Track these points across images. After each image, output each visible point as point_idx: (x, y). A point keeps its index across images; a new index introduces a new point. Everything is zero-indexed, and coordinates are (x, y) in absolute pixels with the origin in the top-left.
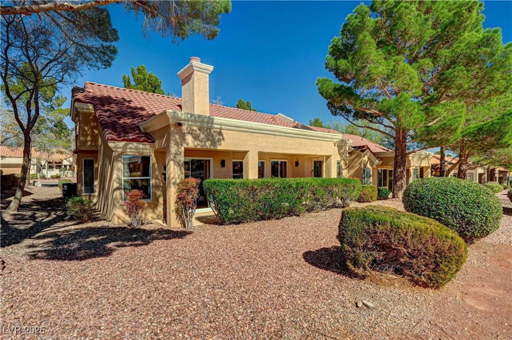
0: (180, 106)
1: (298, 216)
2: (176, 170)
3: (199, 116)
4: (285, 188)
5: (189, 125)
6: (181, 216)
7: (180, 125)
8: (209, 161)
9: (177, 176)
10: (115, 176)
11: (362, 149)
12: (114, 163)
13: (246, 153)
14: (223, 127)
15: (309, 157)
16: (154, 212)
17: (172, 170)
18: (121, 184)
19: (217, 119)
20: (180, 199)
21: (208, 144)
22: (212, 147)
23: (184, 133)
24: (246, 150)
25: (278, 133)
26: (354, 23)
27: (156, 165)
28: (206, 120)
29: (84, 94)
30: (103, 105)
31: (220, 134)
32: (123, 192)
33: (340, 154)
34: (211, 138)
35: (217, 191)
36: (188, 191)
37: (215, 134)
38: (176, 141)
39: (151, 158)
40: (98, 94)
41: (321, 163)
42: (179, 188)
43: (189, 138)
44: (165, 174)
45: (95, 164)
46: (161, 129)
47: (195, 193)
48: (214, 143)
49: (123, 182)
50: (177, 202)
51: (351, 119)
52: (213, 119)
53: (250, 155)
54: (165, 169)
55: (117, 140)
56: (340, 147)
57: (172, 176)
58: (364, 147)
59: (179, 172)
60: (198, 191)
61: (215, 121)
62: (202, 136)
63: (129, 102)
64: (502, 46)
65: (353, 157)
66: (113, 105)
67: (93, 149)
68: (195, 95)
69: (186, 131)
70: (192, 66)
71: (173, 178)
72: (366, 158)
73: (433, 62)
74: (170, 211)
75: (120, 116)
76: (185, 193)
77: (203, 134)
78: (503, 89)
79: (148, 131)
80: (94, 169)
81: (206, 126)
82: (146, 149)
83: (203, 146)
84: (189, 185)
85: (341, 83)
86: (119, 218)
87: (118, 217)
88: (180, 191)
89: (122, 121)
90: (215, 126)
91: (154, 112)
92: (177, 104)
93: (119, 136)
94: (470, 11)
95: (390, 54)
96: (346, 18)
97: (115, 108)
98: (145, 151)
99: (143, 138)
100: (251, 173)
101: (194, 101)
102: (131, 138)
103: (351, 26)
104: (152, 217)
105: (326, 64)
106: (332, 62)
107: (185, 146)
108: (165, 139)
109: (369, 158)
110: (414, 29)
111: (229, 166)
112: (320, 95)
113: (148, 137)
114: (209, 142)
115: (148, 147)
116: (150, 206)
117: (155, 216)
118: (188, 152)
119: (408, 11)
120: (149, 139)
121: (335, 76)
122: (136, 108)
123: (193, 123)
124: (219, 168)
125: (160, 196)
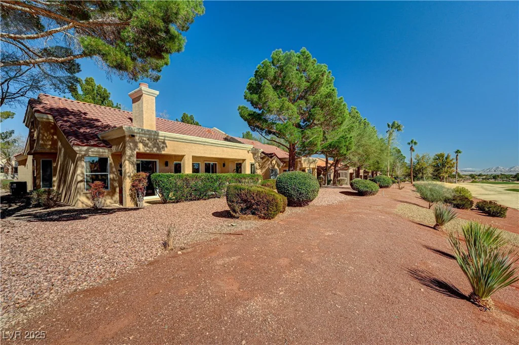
0: (131, 119)
1: (219, 198)
2: (131, 167)
3: (148, 131)
4: (208, 179)
5: (140, 136)
6: (134, 199)
7: (133, 136)
8: (156, 162)
9: (131, 171)
10: (79, 172)
11: (271, 156)
12: (79, 162)
13: (183, 156)
14: (166, 138)
15: (233, 160)
16: (112, 199)
17: (127, 167)
18: (84, 178)
19: (161, 133)
20: (133, 186)
21: (155, 150)
22: (158, 152)
23: (137, 142)
24: (183, 154)
25: (206, 144)
26: (261, 71)
27: (113, 164)
28: (153, 133)
29: (41, 105)
30: (62, 117)
31: (164, 143)
32: (86, 183)
33: (254, 159)
34: (156, 145)
35: (161, 181)
36: (140, 181)
37: (160, 143)
38: (130, 147)
39: (109, 159)
40: (55, 106)
41: (240, 164)
42: (133, 179)
43: (141, 146)
44: (121, 171)
45: (53, 163)
46: (118, 138)
47: (145, 183)
48: (159, 149)
49: (85, 177)
50: (131, 189)
51: (264, 134)
52: (158, 133)
53: (186, 158)
54: (121, 166)
55: (80, 145)
56: (254, 154)
57: (127, 171)
58: (272, 154)
59: (133, 169)
60: (147, 181)
61: (160, 134)
62: (150, 144)
63: (85, 114)
64: (337, 98)
65: (264, 160)
66: (71, 117)
67: (53, 151)
68: (144, 112)
69: (138, 141)
70: (141, 90)
71: (128, 173)
72: (274, 162)
73: (306, 103)
74: (125, 196)
75: (79, 126)
76: (137, 182)
77: (151, 143)
78: (340, 122)
79: (106, 139)
80: (53, 168)
81: (153, 137)
82: (105, 152)
83: (151, 151)
84: (141, 177)
85: (255, 110)
86: (82, 203)
87: (83, 201)
88: (133, 181)
89: (82, 131)
90: (160, 138)
91: (109, 123)
92: (128, 117)
93: (82, 142)
94: (323, 76)
95: (282, 95)
96: (257, 67)
97: (73, 119)
98: (104, 154)
99: (102, 145)
100: (188, 170)
101: (143, 117)
102: (92, 143)
103: (260, 73)
104: (110, 202)
105: (245, 96)
106: (249, 95)
107: (137, 150)
108: (121, 145)
109: (276, 162)
110: (295, 81)
111: (172, 166)
112: (240, 117)
113: (107, 144)
114: (156, 149)
115: (107, 151)
116: (108, 194)
117: (112, 202)
118: (139, 155)
119: (291, 70)
120: (107, 145)
121: (251, 105)
122: (92, 120)
123: (143, 135)
124: (164, 167)
125: (117, 187)
